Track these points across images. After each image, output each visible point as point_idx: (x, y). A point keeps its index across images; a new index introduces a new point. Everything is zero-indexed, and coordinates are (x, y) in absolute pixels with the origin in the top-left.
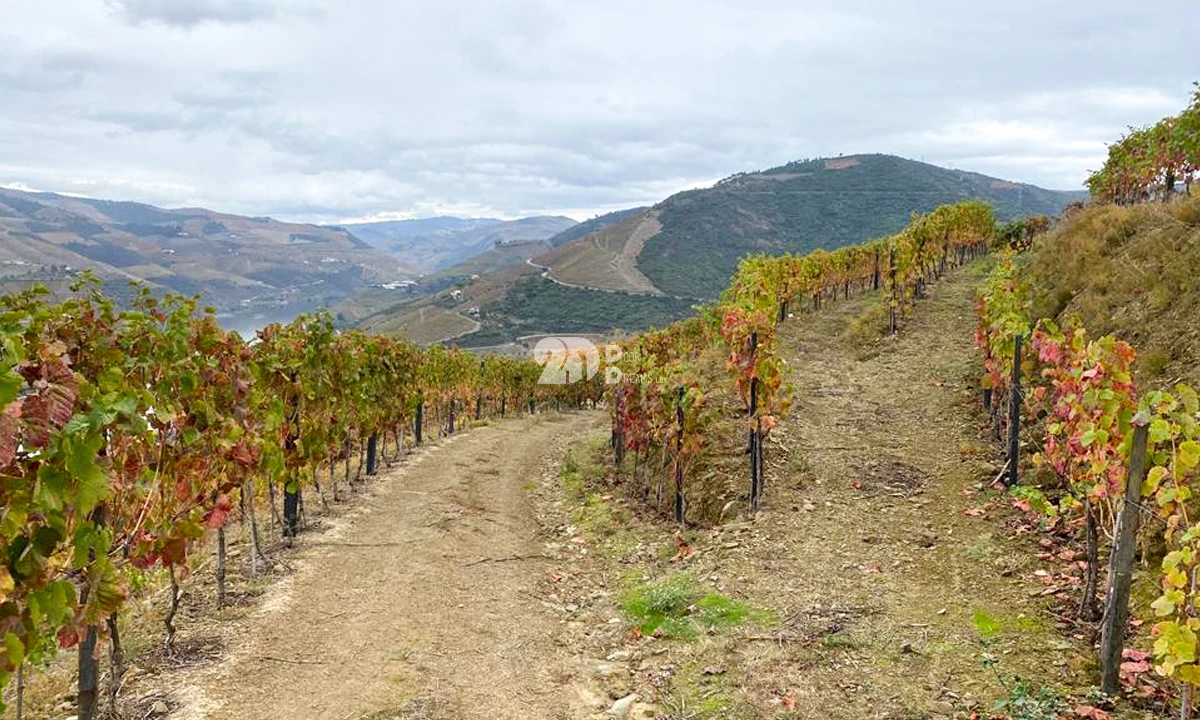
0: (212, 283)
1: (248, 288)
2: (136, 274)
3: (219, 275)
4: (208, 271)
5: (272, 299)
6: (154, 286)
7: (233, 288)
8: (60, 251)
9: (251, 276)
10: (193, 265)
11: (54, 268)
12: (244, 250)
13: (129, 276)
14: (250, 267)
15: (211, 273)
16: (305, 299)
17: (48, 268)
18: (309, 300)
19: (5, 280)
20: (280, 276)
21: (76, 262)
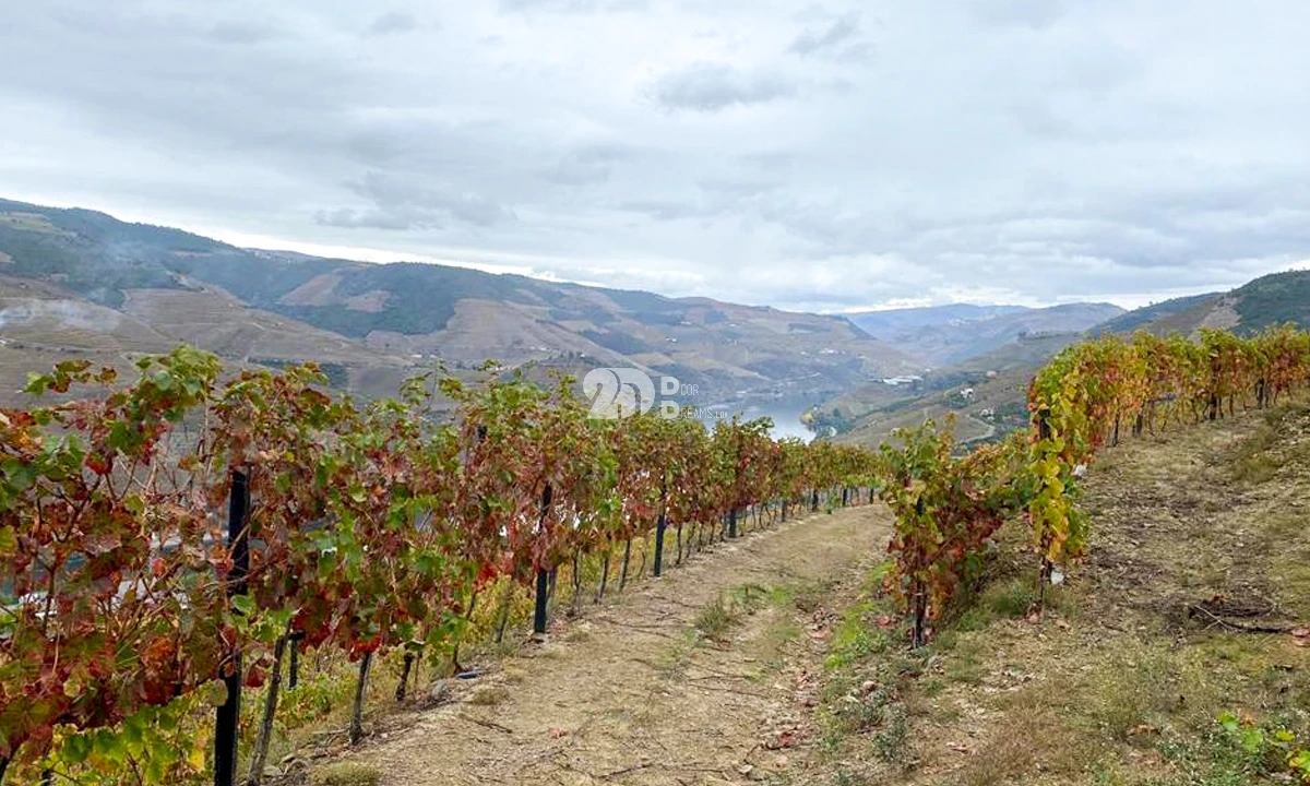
0: (710, 372)
1: (744, 378)
2: (641, 363)
3: (717, 365)
4: (708, 361)
5: (767, 391)
7: (729, 379)
8: (576, 338)
9: (749, 367)
10: (693, 354)
11: (571, 355)
12: (742, 340)
13: (635, 364)
14: (747, 358)
15: (709, 362)
16: (801, 392)
17: (566, 355)
18: (805, 394)
19: (529, 366)
20: (776, 367)
21: (590, 349)
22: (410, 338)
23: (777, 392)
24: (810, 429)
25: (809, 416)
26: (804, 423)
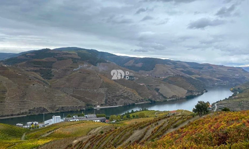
0: (209, 79)
1: (217, 81)
2: (193, 77)
3: (210, 78)
4: (208, 77)
5: (222, 83)
6: (197, 79)
7: (213, 80)
8: (179, 72)
9: (217, 78)
10: (205, 75)
11: (178, 75)
12: (216, 72)
13: (192, 77)
14: (218, 76)
15: (209, 77)
16: (230, 84)
17: (177, 75)
18: (231, 84)
19: (169, 77)
20: (224, 78)
21: (182, 74)
22: (146, 72)
23: (224, 84)
24: (232, 92)
25: (232, 89)
26: (231, 90)
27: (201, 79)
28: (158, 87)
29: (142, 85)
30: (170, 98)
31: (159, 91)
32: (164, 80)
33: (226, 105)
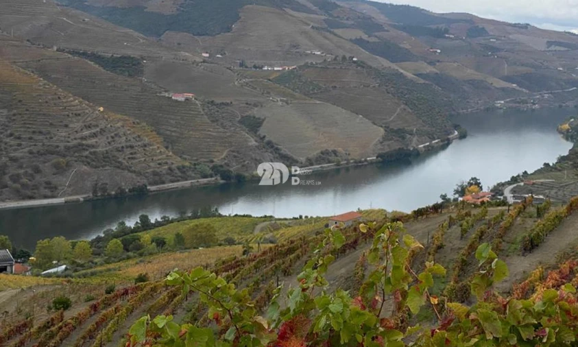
0: (472, 83)
1: (503, 89)
2: (407, 70)
3: (478, 76)
4: (469, 71)
5: (525, 102)
6: (422, 81)
7: (489, 89)
8: (348, 45)
9: (508, 79)
10: (456, 65)
11: (344, 58)
12: (503, 53)
13: (402, 71)
14: (506, 70)
15: (470, 73)
16: (557, 105)
17: (340, 58)
18: (560, 106)
19: (306, 66)
20: (534, 80)
21: (362, 54)
23: (534, 104)
24: (567, 139)
25: (566, 126)
26: (560, 132)
27: (438, 79)
28: (256, 112)
29: (181, 98)
30: (310, 162)
31: (262, 131)
32: (283, 78)
33: (553, 192)
